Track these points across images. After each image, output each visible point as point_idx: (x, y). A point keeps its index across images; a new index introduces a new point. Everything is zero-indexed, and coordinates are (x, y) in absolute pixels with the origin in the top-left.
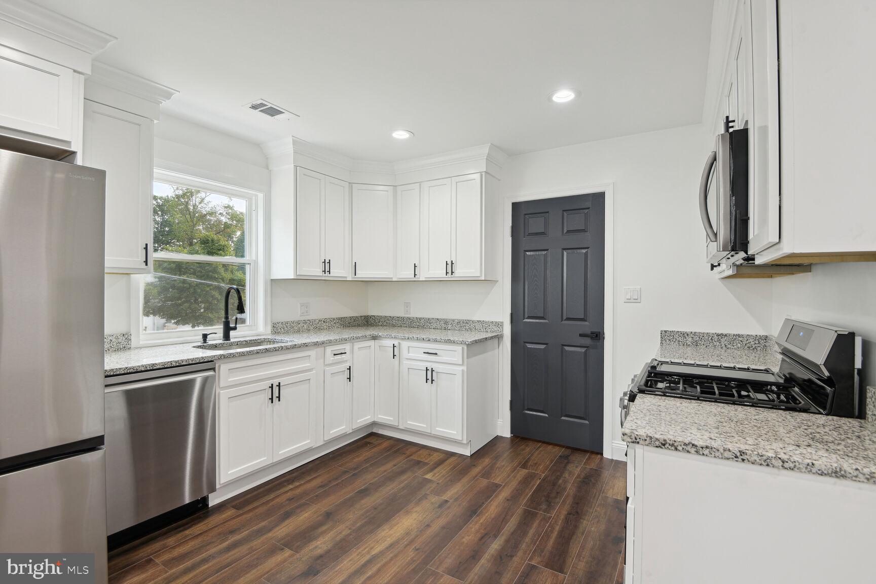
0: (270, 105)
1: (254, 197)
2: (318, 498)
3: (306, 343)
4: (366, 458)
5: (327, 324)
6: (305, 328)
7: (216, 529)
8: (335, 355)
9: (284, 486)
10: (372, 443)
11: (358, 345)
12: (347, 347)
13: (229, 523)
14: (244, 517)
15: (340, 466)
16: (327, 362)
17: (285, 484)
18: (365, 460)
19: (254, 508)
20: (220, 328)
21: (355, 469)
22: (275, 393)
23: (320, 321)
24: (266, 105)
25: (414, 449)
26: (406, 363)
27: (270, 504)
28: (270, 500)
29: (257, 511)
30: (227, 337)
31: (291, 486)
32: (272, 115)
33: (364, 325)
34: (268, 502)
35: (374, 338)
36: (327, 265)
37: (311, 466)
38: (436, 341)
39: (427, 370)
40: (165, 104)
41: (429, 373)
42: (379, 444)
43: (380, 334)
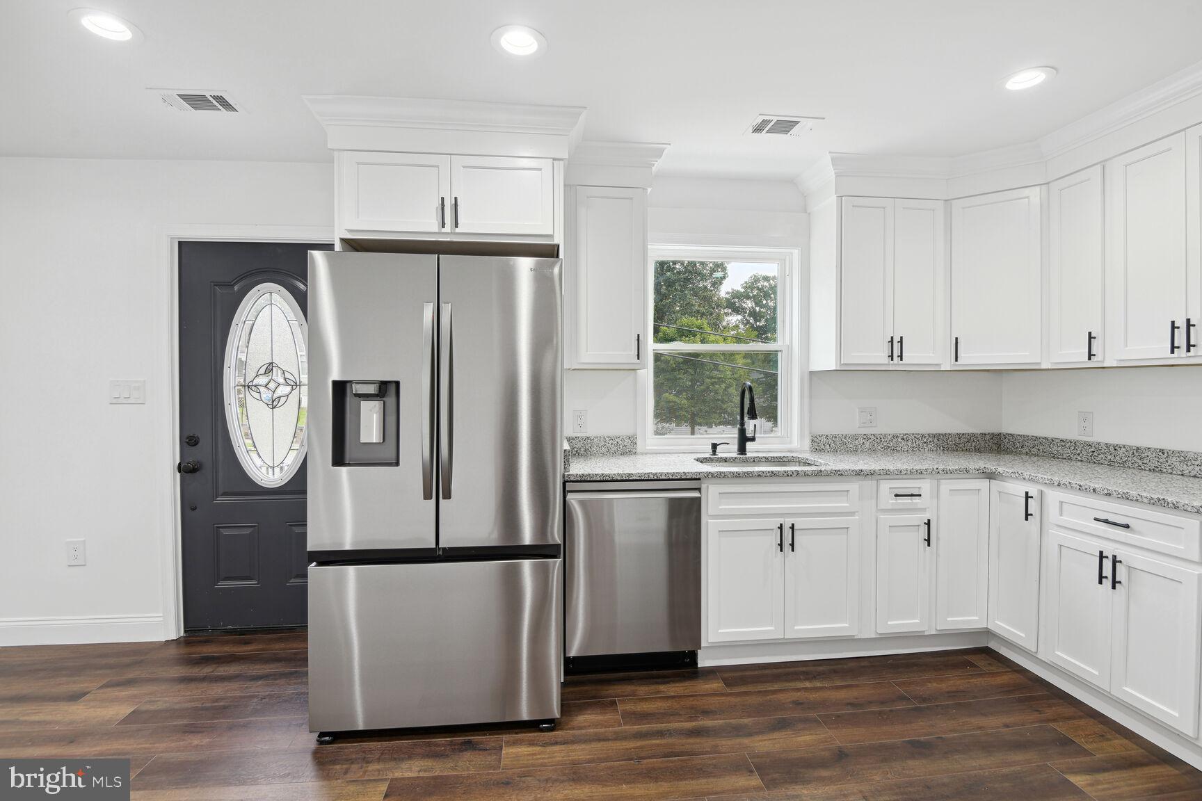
0: (775, 119)
1: (788, 257)
2: (838, 721)
3: (839, 471)
4: (954, 689)
5: (910, 444)
6: (867, 446)
7: (691, 699)
8: (897, 495)
9: (800, 680)
10: (976, 666)
11: (947, 485)
12: (925, 486)
13: (709, 698)
14: (729, 698)
15: (899, 684)
16: (882, 506)
17: (801, 677)
18: (948, 692)
19: (746, 694)
20: (735, 438)
21: (924, 700)
22: (787, 538)
23: (896, 437)
24: (770, 121)
25: (1070, 711)
26: (1055, 535)
27: (768, 698)
28: (771, 691)
29: (747, 698)
30: (742, 450)
31: (808, 684)
32: (787, 132)
33: (991, 451)
34: (766, 693)
35: (991, 476)
36: (896, 347)
37: (851, 664)
38: (1125, 497)
39: (1102, 556)
40: (658, 165)
41: (1108, 564)
42: (992, 674)
43: (1000, 470)
